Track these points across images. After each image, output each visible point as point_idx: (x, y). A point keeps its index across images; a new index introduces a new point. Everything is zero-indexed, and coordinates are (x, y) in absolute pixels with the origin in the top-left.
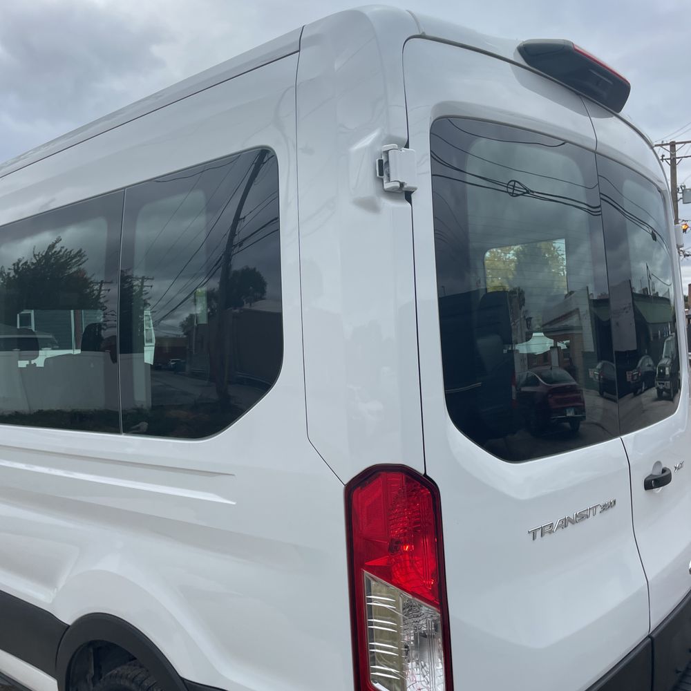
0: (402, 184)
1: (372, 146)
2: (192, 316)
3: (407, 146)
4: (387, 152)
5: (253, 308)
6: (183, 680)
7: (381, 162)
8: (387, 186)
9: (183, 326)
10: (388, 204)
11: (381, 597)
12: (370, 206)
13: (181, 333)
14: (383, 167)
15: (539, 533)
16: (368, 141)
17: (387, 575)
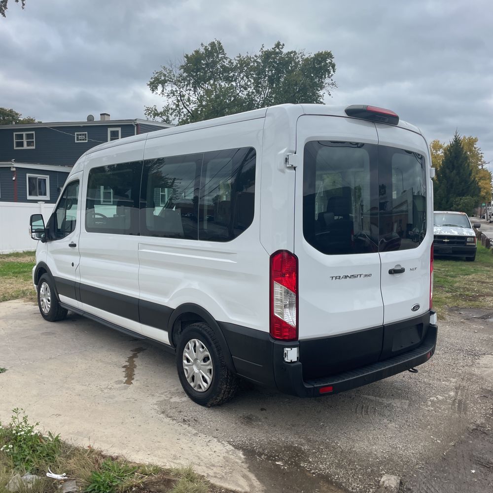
0: (292, 165)
1: (284, 153)
2: (217, 195)
3: (295, 153)
4: (288, 156)
5: (247, 191)
6: (216, 321)
7: (286, 158)
8: (288, 166)
9: (213, 199)
10: (288, 171)
11: (279, 288)
12: (283, 171)
13: (212, 203)
14: (287, 160)
15: (334, 278)
16: (283, 151)
17: (280, 282)
